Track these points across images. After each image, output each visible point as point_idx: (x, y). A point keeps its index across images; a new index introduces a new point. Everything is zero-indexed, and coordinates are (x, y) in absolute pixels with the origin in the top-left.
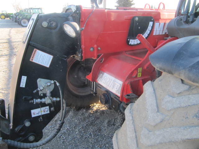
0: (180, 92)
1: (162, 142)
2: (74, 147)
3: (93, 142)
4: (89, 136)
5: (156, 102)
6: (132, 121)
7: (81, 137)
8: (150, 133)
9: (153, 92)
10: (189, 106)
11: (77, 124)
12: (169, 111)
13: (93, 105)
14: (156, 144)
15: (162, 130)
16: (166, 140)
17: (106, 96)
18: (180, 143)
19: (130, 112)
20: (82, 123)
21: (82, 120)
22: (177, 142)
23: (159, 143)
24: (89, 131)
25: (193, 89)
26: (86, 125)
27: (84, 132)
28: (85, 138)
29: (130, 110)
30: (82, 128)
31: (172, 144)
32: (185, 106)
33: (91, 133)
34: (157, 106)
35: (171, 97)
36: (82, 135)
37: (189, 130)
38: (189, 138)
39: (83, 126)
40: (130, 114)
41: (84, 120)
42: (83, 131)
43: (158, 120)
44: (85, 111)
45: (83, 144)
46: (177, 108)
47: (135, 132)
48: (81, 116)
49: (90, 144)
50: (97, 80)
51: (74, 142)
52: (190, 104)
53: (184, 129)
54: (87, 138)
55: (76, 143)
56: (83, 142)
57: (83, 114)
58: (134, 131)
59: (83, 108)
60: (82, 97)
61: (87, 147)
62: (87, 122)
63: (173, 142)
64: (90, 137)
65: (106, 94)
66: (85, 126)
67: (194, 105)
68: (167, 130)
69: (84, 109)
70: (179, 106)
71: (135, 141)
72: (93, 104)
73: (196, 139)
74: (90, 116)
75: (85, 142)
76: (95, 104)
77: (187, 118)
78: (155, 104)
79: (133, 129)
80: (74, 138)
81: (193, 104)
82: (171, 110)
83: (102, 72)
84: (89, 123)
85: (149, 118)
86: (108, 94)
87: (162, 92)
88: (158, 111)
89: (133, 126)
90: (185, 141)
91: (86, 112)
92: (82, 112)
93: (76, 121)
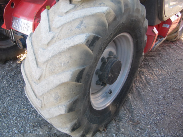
0: (67, 10)
1: (54, 55)
2: (3, 95)
3: (22, 87)
4: (17, 82)
5: (49, 24)
6: (31, 46)
7: (10, 85)
8: (45, 51)
9: (47, 16)
10: (73, 20)
11: (5, 75)
12: (58, 28)
13: (20, 56)
14: (50, 58)
15: (53, 45)
16: (56, 53)
17: (23, 40)
18: (66, 52)
19: (30, 39)
20: (10, 74)
21: (9, 71)
22: (64, 51)
23: (52, 57)
24: (17, 78)
25: (78, 7)
26: (14, 74)
27: (13, 81)
28: (14, 85)
29: (30, 38)
30: (11, 77)
31: (61, 54)
32: (70, 21)
33: (19, 80)
34: (50, 27)
35: (60, 16)
36: (10, 83)
37: (72, 39)
38: (72, 45)
39: (12, 75)
40: (30, 41)
41: (12, 70)
42: (11, 80)
43: (50, 38)
44: (11, 62)
45: (12, 90)
46: (64, 24)
47: (35, 55)
48: (8, 68)
49: (19, 88)
50: (12, 27)
51: (3, 90)
52: (73, 19)
53: (68, 39)
54: (15, 84)
55: (5, 91)
56: (12, 88)
57: (10, 66)
58: (33, 54)
59: (9, 61)
60: (5, 50)
61: (16, 91)
62: (15, 71)
63: (62, 52)
64: (19, 83)
65: (23, 38)
66: (13, 76)
67: (77, 19)
68: (56, 44)
69: (11, 61)
70: (65, 22)
71: (35, 62)
72: (20, 54)
73: (77, 44)
74: (17, 66)
75: (14, 88)
76: (22, 55)
77: (71, 30)
78: (48, 26)
79: (33, 52)
80: (3, 87)
81: (75, 18)
82: (59, 27)
83: (15, 18)
84: (17, 72)
85: (43, 38)
86: (24, 38)
87: (54, 14)
88: (50, 31)
89: (32, 50)
90: (70, 49)
91: (13, 63)
92: (9, 64)
93: (3, 73)
